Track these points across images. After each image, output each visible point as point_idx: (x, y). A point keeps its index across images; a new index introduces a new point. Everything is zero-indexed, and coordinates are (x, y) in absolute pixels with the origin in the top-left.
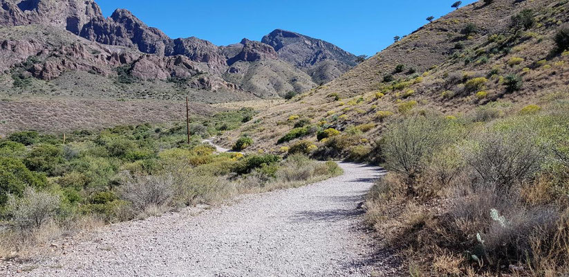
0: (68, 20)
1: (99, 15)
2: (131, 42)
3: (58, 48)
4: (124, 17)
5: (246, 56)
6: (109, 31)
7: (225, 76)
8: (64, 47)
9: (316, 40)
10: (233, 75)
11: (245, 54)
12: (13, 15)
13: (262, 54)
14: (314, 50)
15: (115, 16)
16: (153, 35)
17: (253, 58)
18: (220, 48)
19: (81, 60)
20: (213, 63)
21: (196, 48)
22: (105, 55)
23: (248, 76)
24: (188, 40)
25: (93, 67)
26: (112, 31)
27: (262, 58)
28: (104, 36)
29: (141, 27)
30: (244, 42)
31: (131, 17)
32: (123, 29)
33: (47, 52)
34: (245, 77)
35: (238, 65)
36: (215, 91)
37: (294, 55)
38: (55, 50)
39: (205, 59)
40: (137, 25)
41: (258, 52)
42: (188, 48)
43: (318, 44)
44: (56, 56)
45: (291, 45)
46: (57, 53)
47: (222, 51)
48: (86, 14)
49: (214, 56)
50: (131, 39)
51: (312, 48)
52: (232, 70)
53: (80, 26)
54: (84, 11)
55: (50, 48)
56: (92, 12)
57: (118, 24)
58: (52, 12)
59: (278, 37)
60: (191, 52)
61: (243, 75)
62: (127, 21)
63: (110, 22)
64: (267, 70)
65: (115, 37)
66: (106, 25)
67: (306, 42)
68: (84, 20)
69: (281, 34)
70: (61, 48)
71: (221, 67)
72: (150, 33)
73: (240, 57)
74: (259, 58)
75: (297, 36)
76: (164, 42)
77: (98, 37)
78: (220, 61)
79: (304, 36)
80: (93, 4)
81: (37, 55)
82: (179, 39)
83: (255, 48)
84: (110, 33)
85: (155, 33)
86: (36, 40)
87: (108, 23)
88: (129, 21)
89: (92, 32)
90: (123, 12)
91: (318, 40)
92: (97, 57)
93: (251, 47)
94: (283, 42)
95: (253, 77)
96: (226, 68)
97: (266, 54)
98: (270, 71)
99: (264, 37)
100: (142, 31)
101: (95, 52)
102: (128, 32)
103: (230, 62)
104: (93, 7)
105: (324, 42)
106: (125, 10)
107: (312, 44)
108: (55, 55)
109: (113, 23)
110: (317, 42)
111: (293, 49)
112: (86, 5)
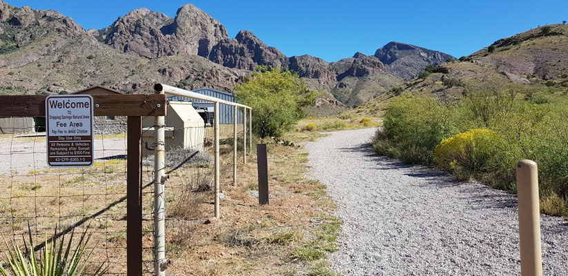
0: (200, 42)
1: (225, 36)
2: (252, 61)
3: (201, 74)
4: (247, 38)
5: (355, 72)
6: (234, 51)
7: (334, 90)
8: (205, 73)
9: (433, 52)
10: (341, 90)
11: (355, 70)
12: (158, 40)
13: (370, 69)
14: (430, 62)
15: (239, 37)
16: (272, 54)
17: (362, 73)
18: (331, 64)
19: (216, 83)
20: (323, 79)
21: (308, 66)
22: (234, 77)
23: (356, 91)
24: (301, 58)
25: (225, 88)
26: (236, 52)
27: (371, 73)
28: (229, 56)
29: (261, 47)
30: (357, 55)
31: (253, 39)
32: (246, 50)
33: (193, 77)
34: (353, 92)
35: (347, 80)
36: (318, 107)
37: (408, 68)
38: (199, 75)
39: (316, 75)
40: (257, 45)
41: (367, 68)
42: (301, 66)
43: (434, 56)
44: (200, 80)
45: (405, 58)
46: (200, 78)
47: (332, 67)
48: (215, 36)
49: (325, 72)
50: (252, 58)
51: (428, 60)
52: (341, 86)
53: (210, 47)
54: (213, 33)
55: (195, 73)
56: (219, 34)
57: (242, 45)
58: (187, 36)
59: (392, 50)
60: (304, 69)
61: (351, 90)
62: (249, 42)
63: (236, 44)
64: (376, 85)
65: (239, 57)
66: (232, 46)
67: (422, 54)
68: (213, 42)
69: (396, 47)
70: (203, 73)
71: (330, 82)
72: (269, 52)
73: (349, 73)
74: (368, 73)
75: (413, 49)
76: (281, 60)
77: (225, 57)
78: (330, 77)
79: (421, 48)
80: (221, 26)
81: (186, 79)
82: (294, 57)
83: (364, 64)
84: (235, 53)
85: (273, 52)
86: (185, 67)
87: (233, 44)
88: (251, 42)
89: (220, 52)
90: (246, 34)
91: (434, 52)
92: (228, 80)
93: (360, 63)
94: (397, 55)
95: (361, 91)
96: (336, 83)
97: (375, 69)
98: (377, 86)
99: (378, 50)
100: (262, 50)
101: (226, 76)
102: (250, 52)
103: (340, 78)
104: (221, 29)
105: (441, 54)
106: (249, 31)
107: (428, 56)
108: (198, 79)
109: (237, 44)
110: (434, 53)
111: (407, 62)
112: (215, 28)
